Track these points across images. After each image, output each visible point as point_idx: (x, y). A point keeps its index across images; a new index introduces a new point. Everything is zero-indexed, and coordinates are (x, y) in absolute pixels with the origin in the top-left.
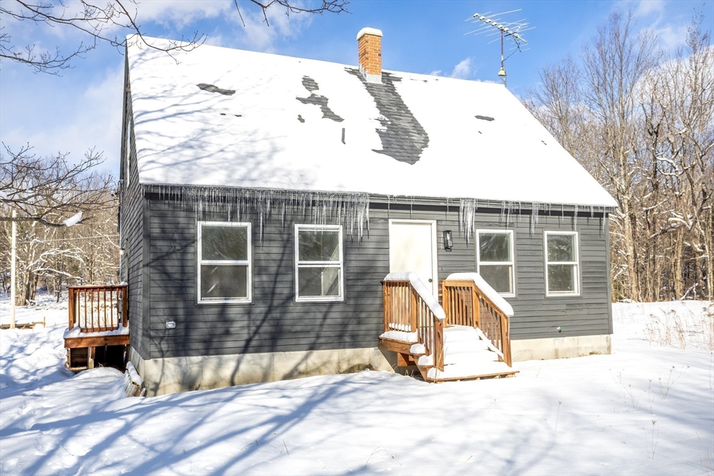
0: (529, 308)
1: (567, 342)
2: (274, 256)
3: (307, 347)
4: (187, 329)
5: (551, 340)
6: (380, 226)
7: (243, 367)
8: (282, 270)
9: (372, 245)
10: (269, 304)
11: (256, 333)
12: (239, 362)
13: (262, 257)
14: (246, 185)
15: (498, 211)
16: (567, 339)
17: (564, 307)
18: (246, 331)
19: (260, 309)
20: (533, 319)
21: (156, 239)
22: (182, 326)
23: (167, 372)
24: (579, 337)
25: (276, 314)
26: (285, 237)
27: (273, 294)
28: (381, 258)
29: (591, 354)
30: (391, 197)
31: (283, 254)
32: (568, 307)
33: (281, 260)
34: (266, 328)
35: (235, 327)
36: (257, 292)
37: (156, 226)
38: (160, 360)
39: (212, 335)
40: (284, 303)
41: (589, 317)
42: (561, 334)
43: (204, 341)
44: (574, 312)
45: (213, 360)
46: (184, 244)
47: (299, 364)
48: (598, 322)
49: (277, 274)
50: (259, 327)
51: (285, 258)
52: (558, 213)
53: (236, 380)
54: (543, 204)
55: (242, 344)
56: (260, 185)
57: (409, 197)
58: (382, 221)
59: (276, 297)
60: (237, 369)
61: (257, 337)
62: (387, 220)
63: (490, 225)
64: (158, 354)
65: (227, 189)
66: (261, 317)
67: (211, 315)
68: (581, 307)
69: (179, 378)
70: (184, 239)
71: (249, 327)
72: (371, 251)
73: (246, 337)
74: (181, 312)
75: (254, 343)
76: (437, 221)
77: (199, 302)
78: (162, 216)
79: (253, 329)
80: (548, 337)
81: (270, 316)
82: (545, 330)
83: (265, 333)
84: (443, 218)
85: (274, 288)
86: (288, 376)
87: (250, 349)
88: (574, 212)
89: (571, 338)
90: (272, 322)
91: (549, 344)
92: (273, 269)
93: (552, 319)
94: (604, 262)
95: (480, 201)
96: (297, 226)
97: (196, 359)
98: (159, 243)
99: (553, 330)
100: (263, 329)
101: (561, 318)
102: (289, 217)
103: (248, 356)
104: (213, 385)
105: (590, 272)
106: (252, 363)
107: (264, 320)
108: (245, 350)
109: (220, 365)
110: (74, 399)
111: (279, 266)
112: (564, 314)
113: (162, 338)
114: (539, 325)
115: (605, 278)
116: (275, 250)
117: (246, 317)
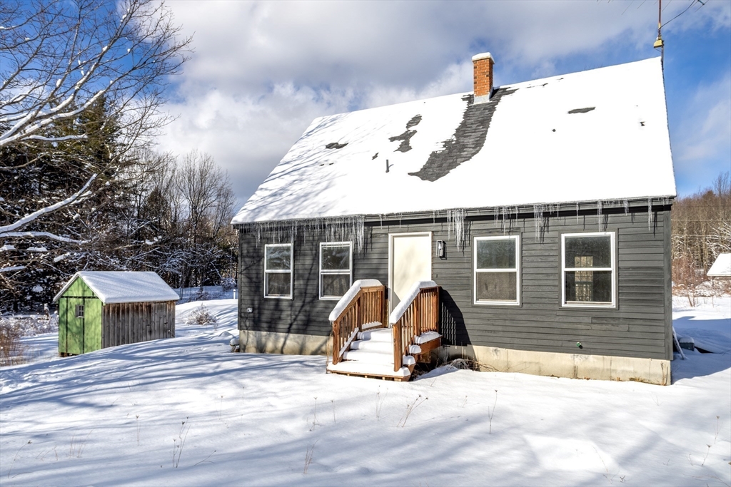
0: (538, 318)
1: (593, 361)
2: (307, 267)
3: (326, 333)
4: (260, 314)
5: (568, 356)
6: (382, 240)
7: (288, 342)
8: (312, 276)
9: (376, 256)
10: (303, 300)
11: (295, 320)
12: (286, 339)
13: (300, 267)
14: (284, 218)
15: (491, 218)
16: (591, 357)
17: (588, 320)
18: (289, 318)
19: (298, 304)
20: (541, 330)
21: (244, 257)
22: (256, 311)
23: (250, 340)
24: (613, 357)
25: (307, 308)
26: (314, 252)
27: (306, 293)
28: (383, 266)
29: (632, 379)
30: (382, 215)
31: (313, 264)
32: (594, 321)
33: (311, 269)
34: (301, 317)
35: (284, 315)
36: (296, 291)
37: (245, 248)
38: (246, 331)
39: (272, 319)
40: (313, 300)
41: (629, 335)
42: (581, 350)
43: (267, 322)
44: (604, 327)
45: (273, 335)
46: (258, 259)
47: (322, 346)
48: (646, 342)
49: (308, 279)
50: (297, 316)
51: (313, 268)
52: (573, 213)
53: (284, 351)
54: (548, 205)
55: (288, 326)
56: (291, 217)
57: (397, 214)
58: (383, 235)
59: (308, 295)
60: (284, 343)
61: (295, 323)
62: (387, 234)
63: (490, 232)
64: (245, 328)
65: (272, 223)
66: (298, 309)
67: (271, 305)
68: (617, 322)
69: (255, 344)
70: (258, 256)
71: (291, 315)
72: (375, 261)
73: (289, 322)
74: (256, 303)
75: (294, 327)
76: (433, 232)
77: (265, 297)
78: (249, 243)
79: (294, 317)
80: (563, 352)
81: (304, 309)
82: (560, 343)
83: (301, 320)
84: (440, 229)
85: (306, 289)
86: (314, 353)
87: (292, 331)
88: (596, 210)
89: (601, 356)
90: (304, 313)
91: (565, 360)
92: (306, 276)
93: (570, 332)
94: (660, 268)
95: (467, 210)
96: (321, 244)
97: (264, 333)
98: (247, 259)
99: (571, 344)
100: (299, 318)
101: (584, 332)
102: (316, 238)
103: (291, 336)
104: (273, 352)
105: (634, 280)
106: (293, 340)
107: (300, 312)
108: (289, 331)
109: (277, 340)
110: (228, 352)
111: (310, 274)
112: (589, 327)
113: (247, 318)
114: (550, 337)
115: (663, 288)
116: (308, 261)
117: (289, 309)
